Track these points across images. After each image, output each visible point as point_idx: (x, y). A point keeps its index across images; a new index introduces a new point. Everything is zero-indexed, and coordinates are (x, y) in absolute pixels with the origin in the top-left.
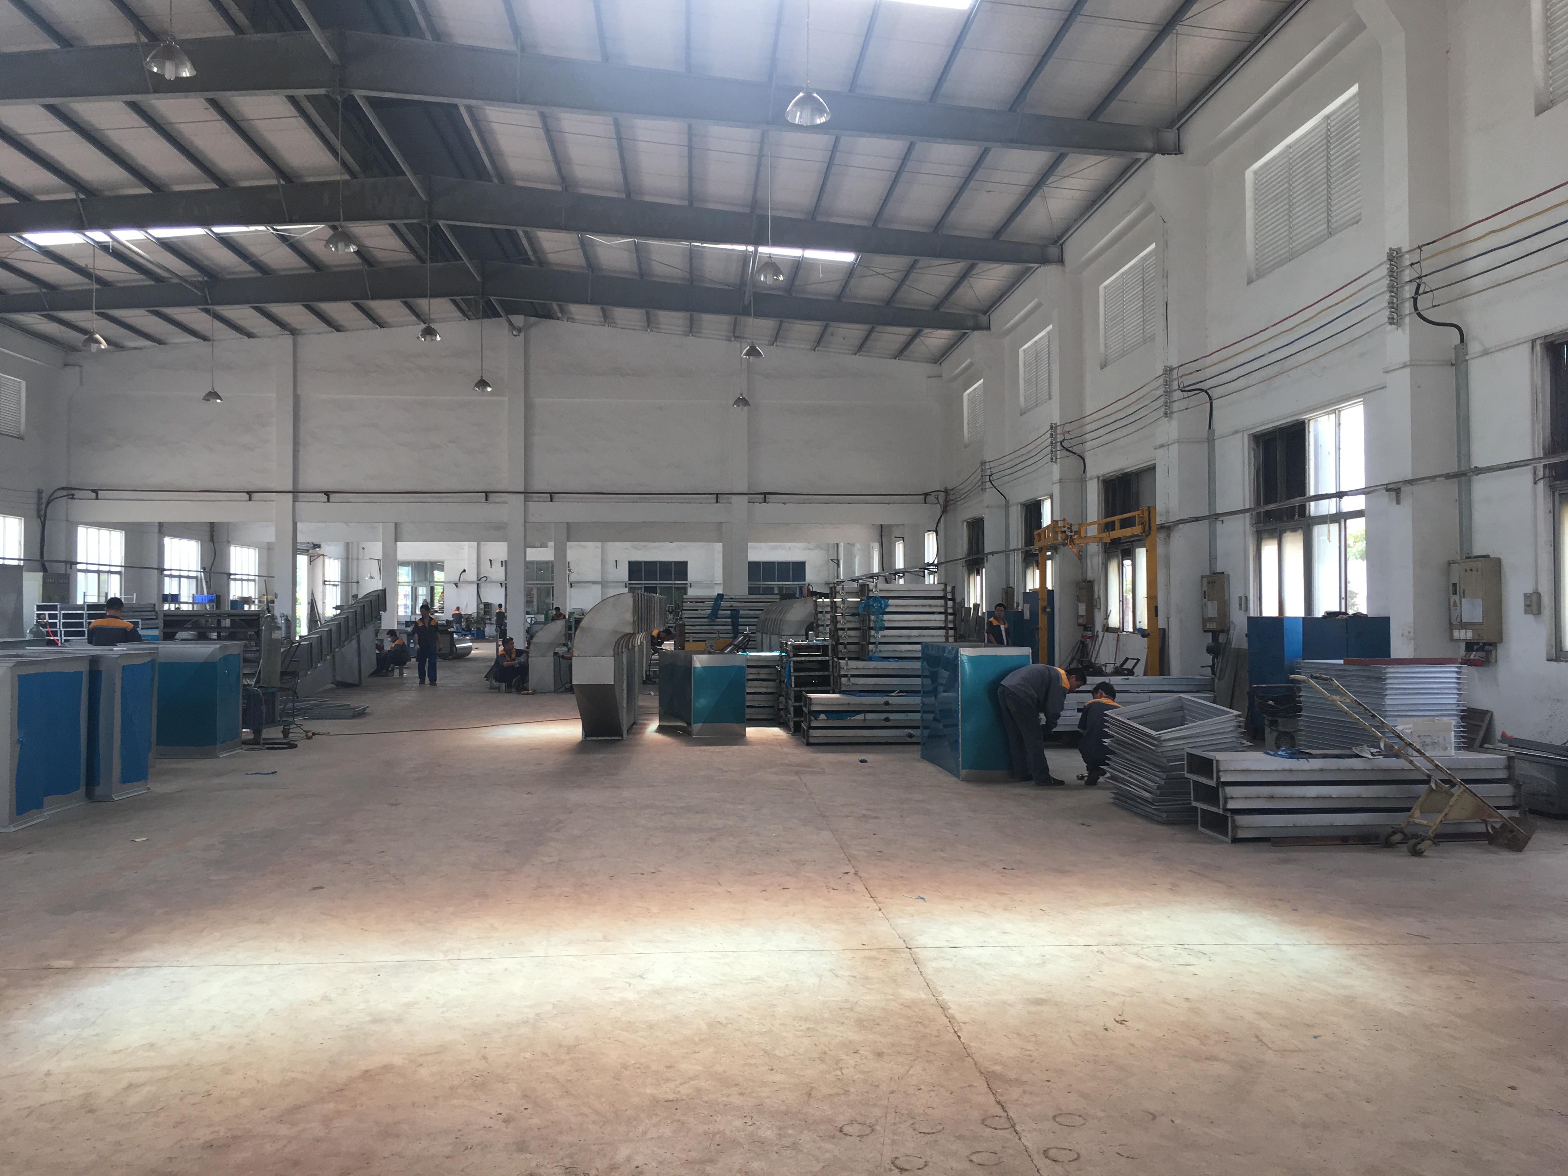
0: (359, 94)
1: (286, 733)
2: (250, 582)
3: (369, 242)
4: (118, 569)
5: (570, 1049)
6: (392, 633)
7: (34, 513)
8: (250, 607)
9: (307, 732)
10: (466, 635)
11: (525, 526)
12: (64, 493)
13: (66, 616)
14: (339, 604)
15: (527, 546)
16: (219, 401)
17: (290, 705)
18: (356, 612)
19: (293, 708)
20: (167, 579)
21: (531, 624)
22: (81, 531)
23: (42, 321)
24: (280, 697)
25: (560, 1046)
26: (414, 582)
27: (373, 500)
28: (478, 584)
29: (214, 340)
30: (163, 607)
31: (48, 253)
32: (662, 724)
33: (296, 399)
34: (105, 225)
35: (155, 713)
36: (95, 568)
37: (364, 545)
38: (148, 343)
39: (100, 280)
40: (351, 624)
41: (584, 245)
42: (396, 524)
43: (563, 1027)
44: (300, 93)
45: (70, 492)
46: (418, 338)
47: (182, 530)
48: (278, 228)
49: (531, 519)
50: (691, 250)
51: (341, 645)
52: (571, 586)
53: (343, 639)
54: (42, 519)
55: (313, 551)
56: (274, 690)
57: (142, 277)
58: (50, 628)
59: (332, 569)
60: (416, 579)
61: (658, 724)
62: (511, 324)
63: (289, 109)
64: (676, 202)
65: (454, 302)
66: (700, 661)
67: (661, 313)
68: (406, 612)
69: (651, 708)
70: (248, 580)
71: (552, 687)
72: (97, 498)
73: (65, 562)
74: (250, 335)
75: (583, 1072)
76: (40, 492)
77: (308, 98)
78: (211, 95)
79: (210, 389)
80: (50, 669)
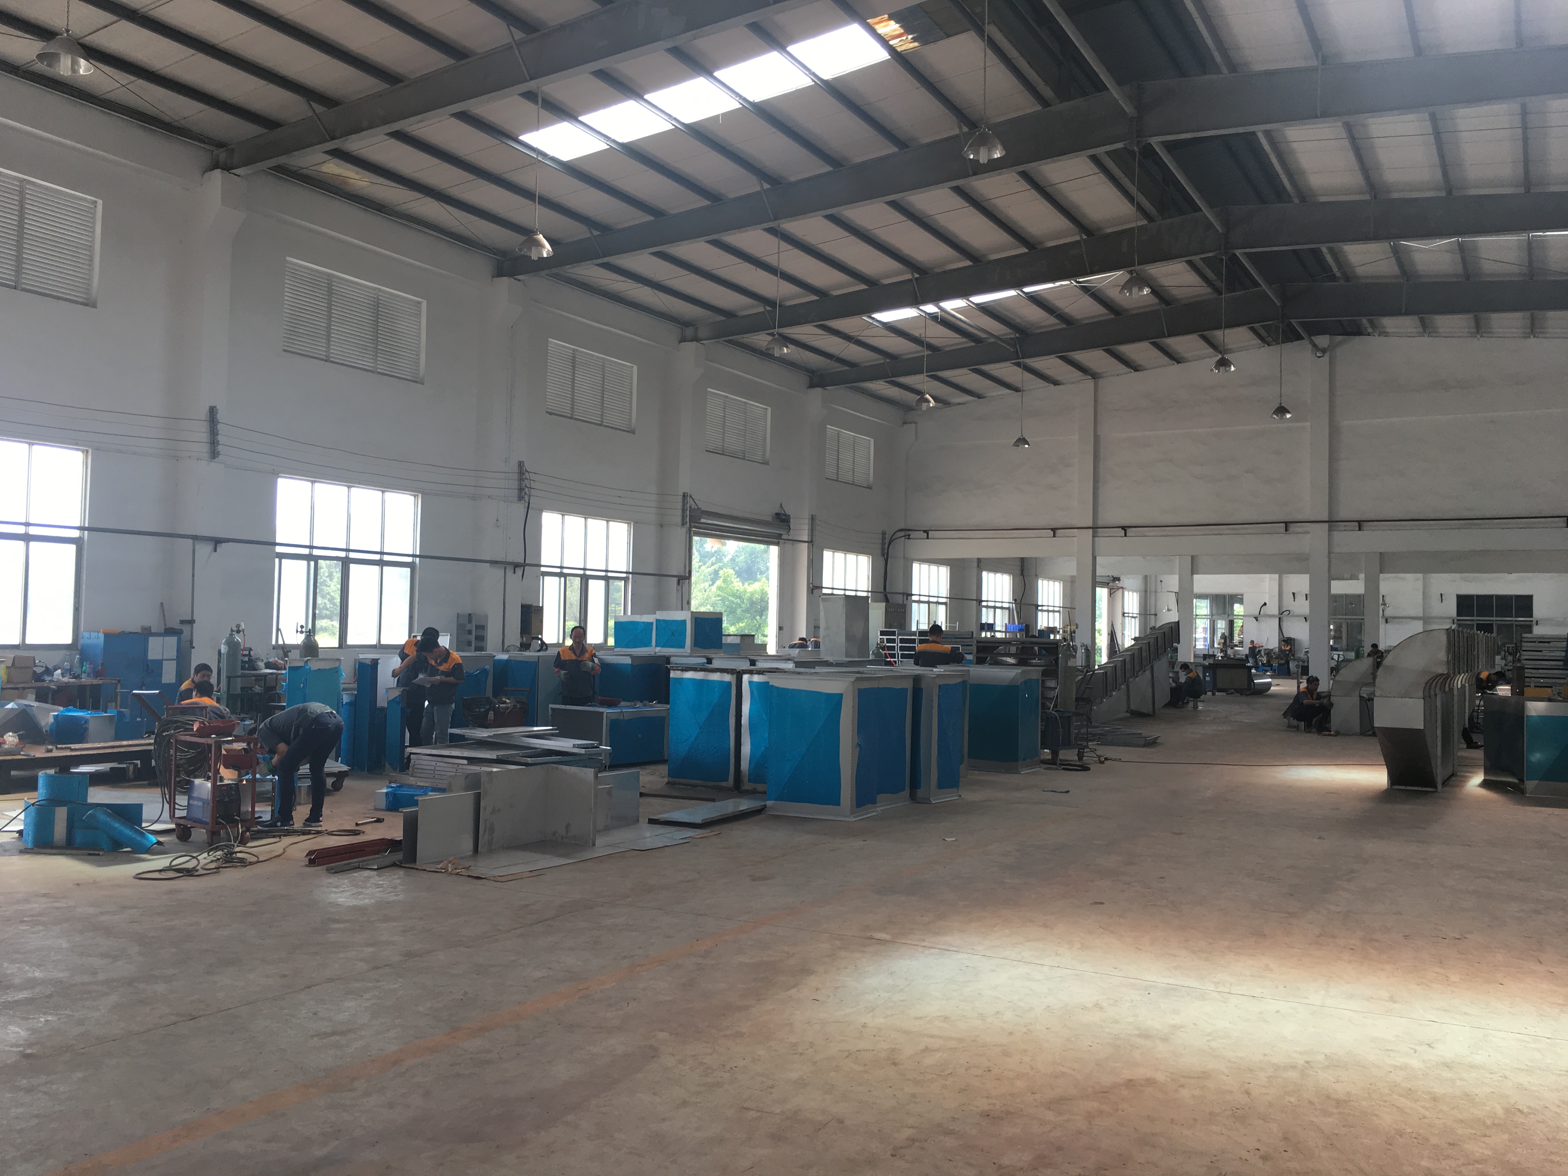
0: (1155, 141)
1: (1080, 756)
2: (1055, 613)
3: (1166, 282)
4: (944, 600)
5: (1339, 1103)
6: (1185, 666)
7: (879, 551)
8: (1055, 636)
9: (1099, 757)
10: (1267, 671)
11: (1329, 557)
12: (902, 534)
13: (902, 641)
14: (1137, 635)
15: (1331, 578)
16: (1027, 446)
17: (1084, 730)
18: (1149, 643)
19: (1087, 734)
20: (984, 610)
21: (1338, 661)
22: (916, 566)
23: (887, 387)
24: (1075, 723)
25: (1328, 1097)
26: (1212, 615)
27: (1170, 534)
28: (1280, 618)
29: (1023, 391)
30: (981, 634)
31: (891, 328)
32: (1488, 778)
33: (1097, 439)
34: (935, 299)
35: (966, 729)
36: (926, 599)
37: (1163, 578)
38: (969, 398)
39: (930, 347)
40: (1144, 655)
41: (1396, 252)
42: (1192, 557)
43: (1334, 1080)
44: (1100, 151)
45: (907, 533)
46: (1212, 370)
47: (997, 566)
48: (1080, 280)
49: (1336, 550)
50: (1530, 242)
51: (1135, 675)
52: (1387, 621)
53: (1137, 669)
54: (885, 557)
55: (1113, 584)
56: (1070, 714)
57: (964, 340)
58: (888, 650)
59: (1131, 602)
60: (1214, 612)
61: (1483, 778)
62: (1315, 345)
63: (1091, 168)
64: (1508, 191)
65: (1253, 329)
66: (1536, 708)
67: (1495, 316)
68: (1205, 645)
69: (1474, 759)
70: (1054, 611)
71: (1358, 729)
72: (928, 538)
73: (903, 594)
74: (1056, 383)
75: (1352, 1129)
76: (884, 534)
77: (1108, 155)
78: (1021, 168)
79: (1019, 436)
80: (883, 684)
